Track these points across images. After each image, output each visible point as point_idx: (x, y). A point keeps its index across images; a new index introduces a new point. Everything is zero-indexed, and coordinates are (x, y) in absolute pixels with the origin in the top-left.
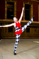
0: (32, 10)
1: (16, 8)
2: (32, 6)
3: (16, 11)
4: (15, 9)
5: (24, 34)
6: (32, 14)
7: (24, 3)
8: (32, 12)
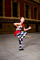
0: (19, 7)
1: (4, 5)
2: (19, 4)
3: (4, 8)
4: (4, 7)
5: (12, 30)
6: (19, 11)
7: (12, 1)
8: (19, 9)
